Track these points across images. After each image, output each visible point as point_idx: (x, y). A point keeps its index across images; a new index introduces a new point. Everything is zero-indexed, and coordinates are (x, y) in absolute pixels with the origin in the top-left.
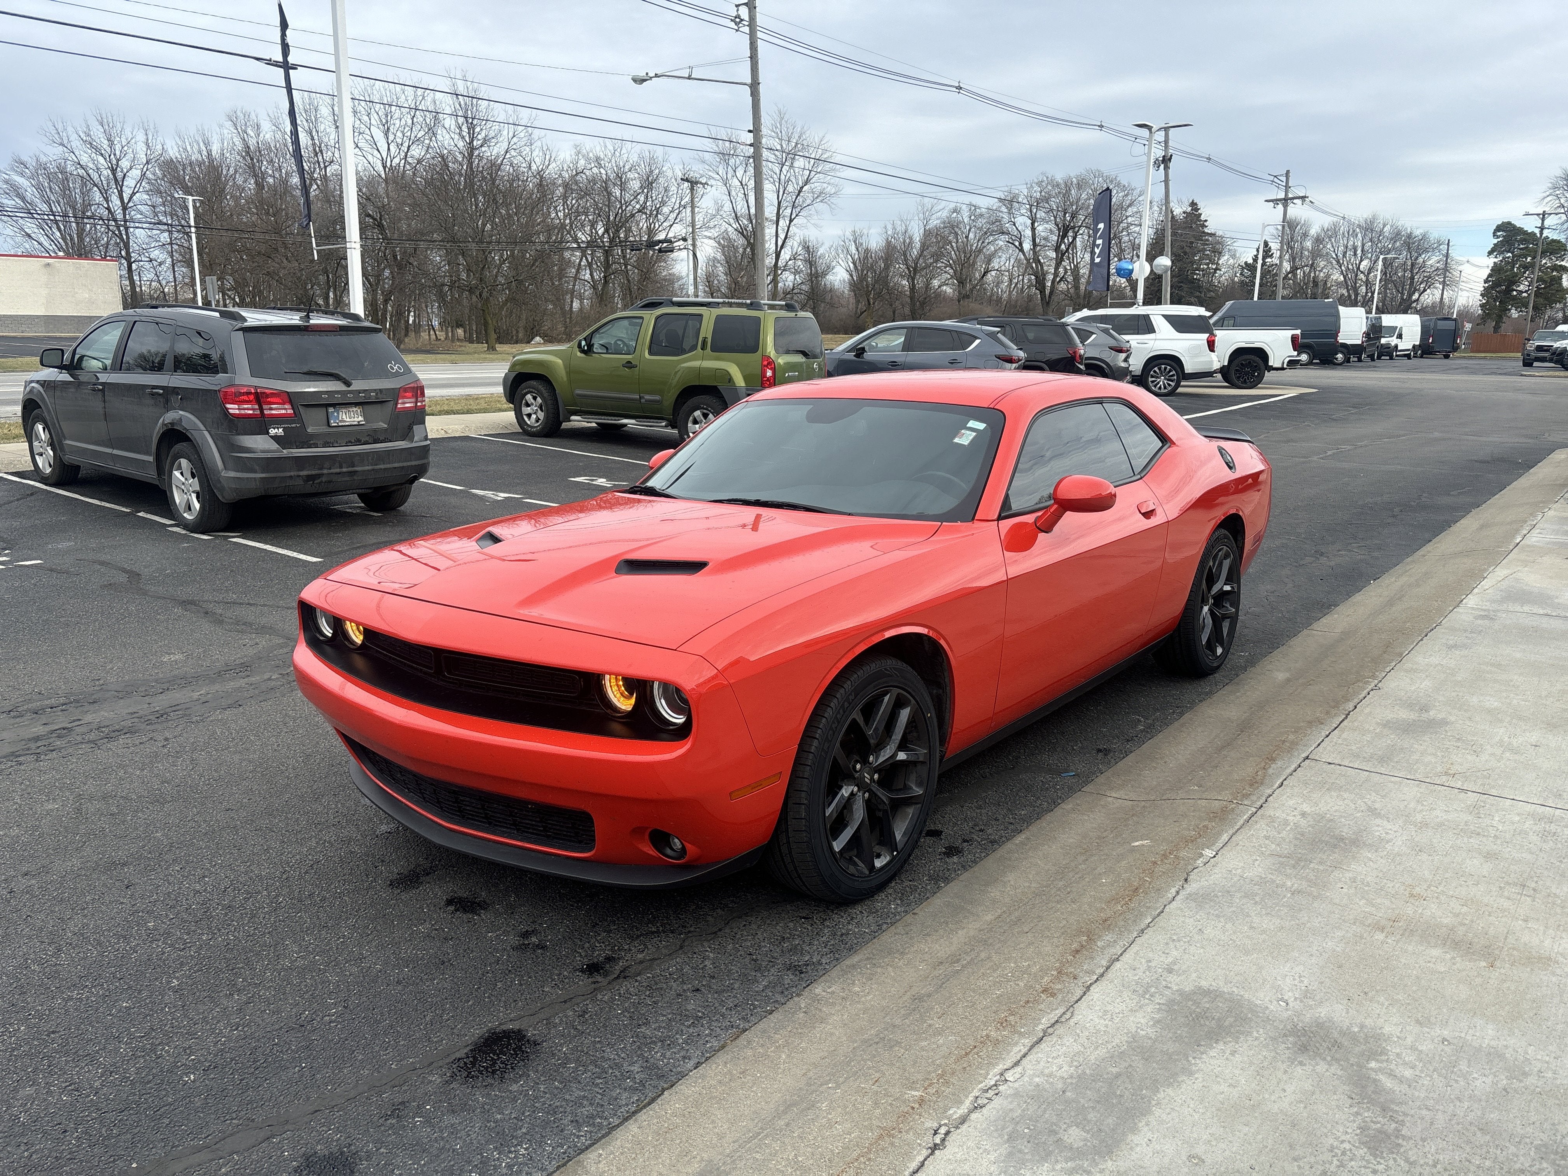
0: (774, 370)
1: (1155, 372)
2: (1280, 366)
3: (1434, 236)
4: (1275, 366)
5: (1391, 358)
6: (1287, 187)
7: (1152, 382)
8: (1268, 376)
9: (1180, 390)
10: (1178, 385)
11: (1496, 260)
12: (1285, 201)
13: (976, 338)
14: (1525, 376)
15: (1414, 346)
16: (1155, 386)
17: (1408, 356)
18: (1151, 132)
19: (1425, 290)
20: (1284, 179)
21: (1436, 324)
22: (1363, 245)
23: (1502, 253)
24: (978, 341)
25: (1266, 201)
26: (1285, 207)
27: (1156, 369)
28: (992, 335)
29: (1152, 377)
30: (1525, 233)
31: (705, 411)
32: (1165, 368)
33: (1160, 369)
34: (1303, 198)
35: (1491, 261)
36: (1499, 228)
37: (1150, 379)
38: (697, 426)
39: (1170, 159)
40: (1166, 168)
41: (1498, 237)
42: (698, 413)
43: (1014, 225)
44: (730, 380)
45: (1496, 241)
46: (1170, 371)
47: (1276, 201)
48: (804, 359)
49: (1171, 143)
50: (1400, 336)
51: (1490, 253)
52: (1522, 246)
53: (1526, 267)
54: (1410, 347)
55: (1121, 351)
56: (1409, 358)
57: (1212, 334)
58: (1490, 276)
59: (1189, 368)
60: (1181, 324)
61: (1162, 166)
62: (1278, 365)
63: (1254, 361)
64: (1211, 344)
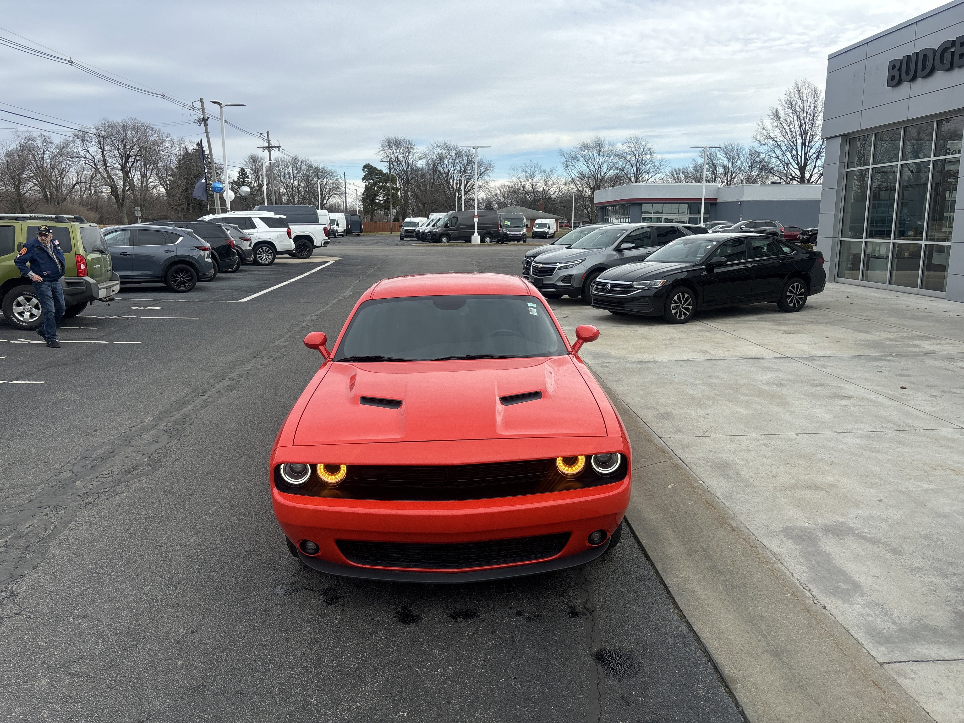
0: (85, 264)
1: (260, 251)
2: (320, 245)
3: (329, 169)
4: (318, 245)
5: (335, 237)
6: (268, 141)
7: (259, 257)
8: (315, 251)
9: (276, 261)
10: (274, 258)
11: (366, 184)
12: (269, 148)
13: (180, 236)
14: (414, 246)
15: (344, 230)
16: (261, 260)
17: (342, 235)
18: (221, 107)
19: (329, 198)
20: (266, 136)
21: (350, 218)
22: (293, 172)
23: (368, 180)
24: (181, 238)
25: (258, 147)
26: (269, 151)
27: (260, 249)
28: (189, 233)
29: (258, 254)
30: (377, 170)
31: (28, 296)
32: (266, 249)
33: (262, 249)
34: (278, 147)
35: (364, 184)
36: (365, 167)
37: (258, 256)
38: (21, 308)
39: (207, 120)
40: (206, 125)
41: (365, 172)
42: (21, 299)
43: (88, 152)
45: (365, 174)
46: (268, 251)
47: (263, 148)
48: (100, 256)
49: (206, 111)
50: (338, 225)
51: (363, 180)
52: (377, 177)
53: (380, 188)
54: (343, 231)
55: (247, 240)
56: (343, 237)
57: (289, 229)
58: (365, 192)
59: (279, 249)
60: (271, 223)
61: (203, 124)
62: (319, 245)
63: (307, 243)
64: (289, 234)
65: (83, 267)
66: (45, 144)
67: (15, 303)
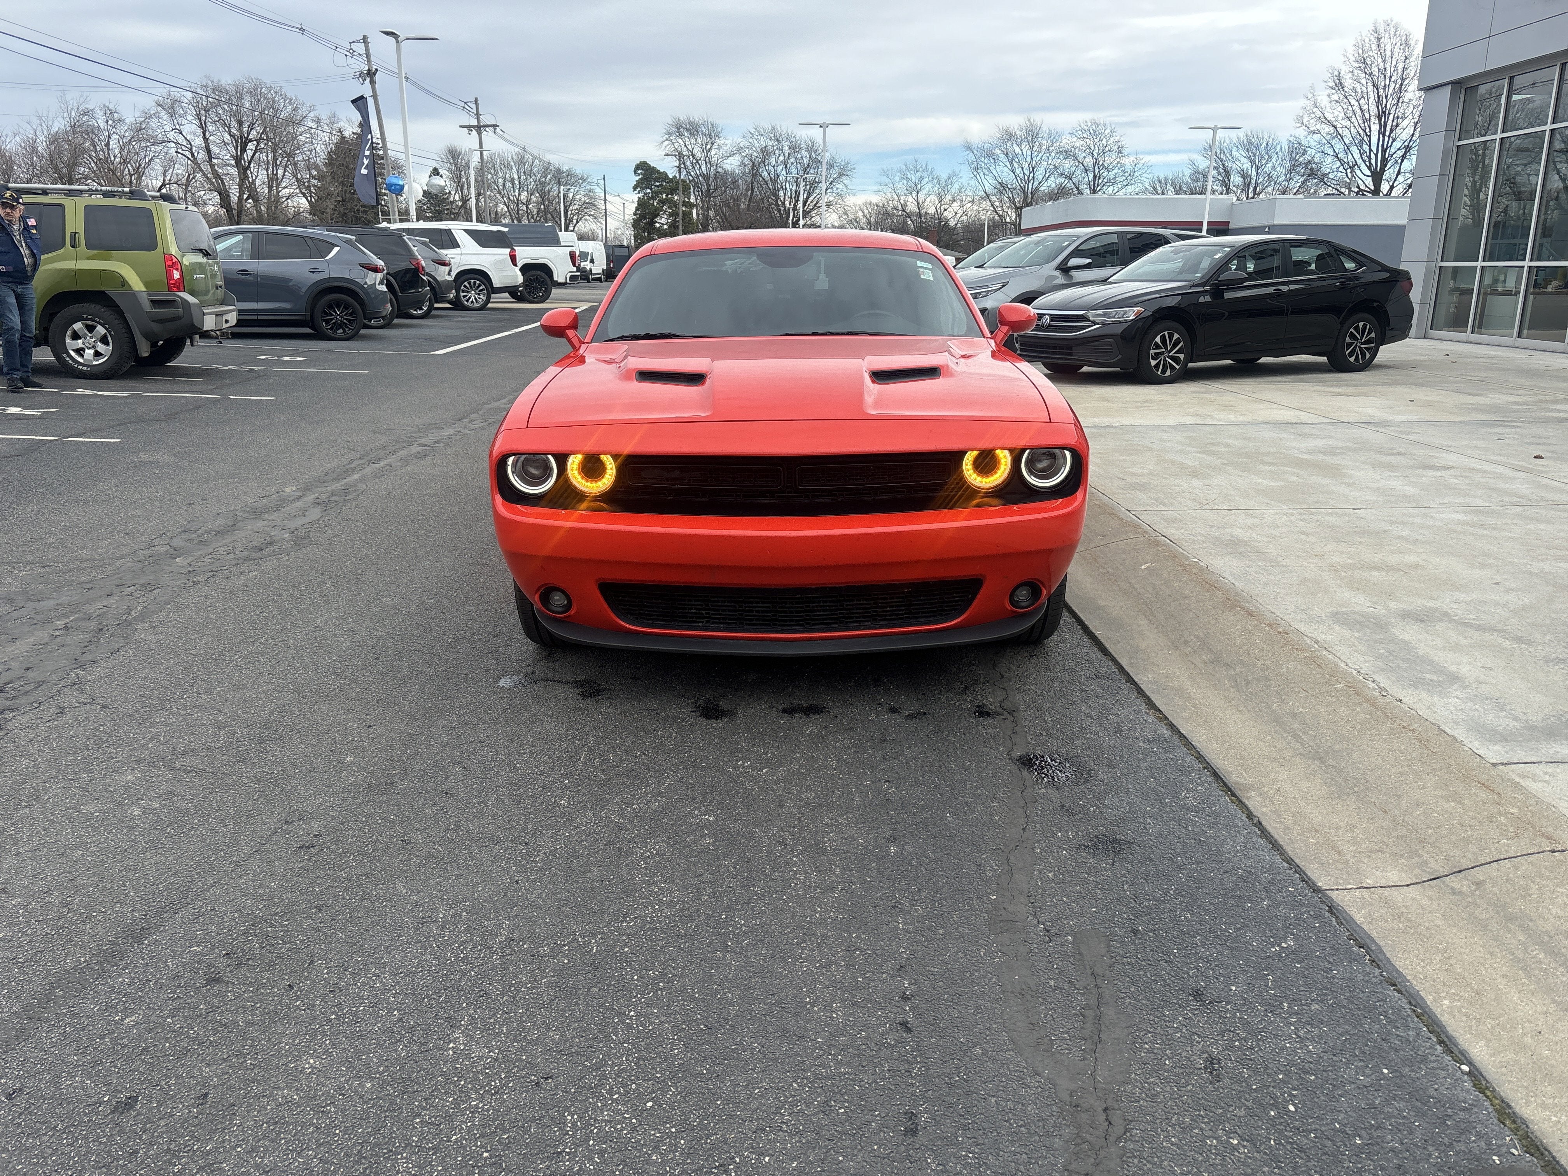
0: (180, 272)
1: (465, 286)
2: (564, 281)
3: (579, 170)
4: (559, 281)
5: (589, 282)
6: (478, 115)
7: (464, 296)
8: (555, 292)
9: (492, 304)
10: (488, 301)
11: (639, 195)
12: (479, 128)
13: (335, 245)
15: (603, 270)
16: (467, 301)
17: (599, 280)
18: (397, 41)
19: (577, 222)
20: (474, 106)
21: (613, 251)
22: (519, 178)
23: (643, 189)
24: (336, 249)
25: (461, 126)
26: (480, 134)
27: (466, 283)
28: (348, 242)
29: (463, 291)
30: (658, 172)
31: (90, 323)
32: (475, 283)
33: (469, 283)
34: (495, 126)
35: (635, 197)
36: (638, 167)
37: (462, 294)
38: (80, 342)
39: (375, 74)
40: (373, 82)
41: (639, 175)
42: (78, 326)
43: (181, 133)
44: (124, 283)
45: (638, 178)
46: (479, 286)
47: (469, 127)
48: (204, 260)
49: (372, 58)
50: (592, 261)
51: (635, 188)
52: (657, 184)
53: (663, 202)
54: (601, 271)
55: (444, 264)
56: (601, 281)
57: (513, 249)
58: (637, 209)
59: (496, 283)
60: (483, 239)
61: (368, 81)
62: (561, 280)
63: (541, 277)
64: (513, 258)
65: (176, 275)
66: (110, 122)
67: (69, 333)
